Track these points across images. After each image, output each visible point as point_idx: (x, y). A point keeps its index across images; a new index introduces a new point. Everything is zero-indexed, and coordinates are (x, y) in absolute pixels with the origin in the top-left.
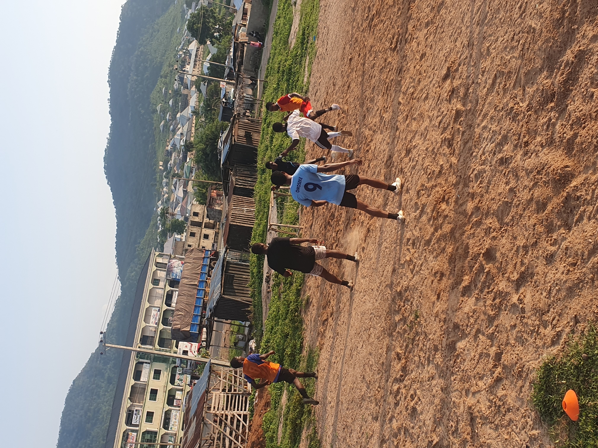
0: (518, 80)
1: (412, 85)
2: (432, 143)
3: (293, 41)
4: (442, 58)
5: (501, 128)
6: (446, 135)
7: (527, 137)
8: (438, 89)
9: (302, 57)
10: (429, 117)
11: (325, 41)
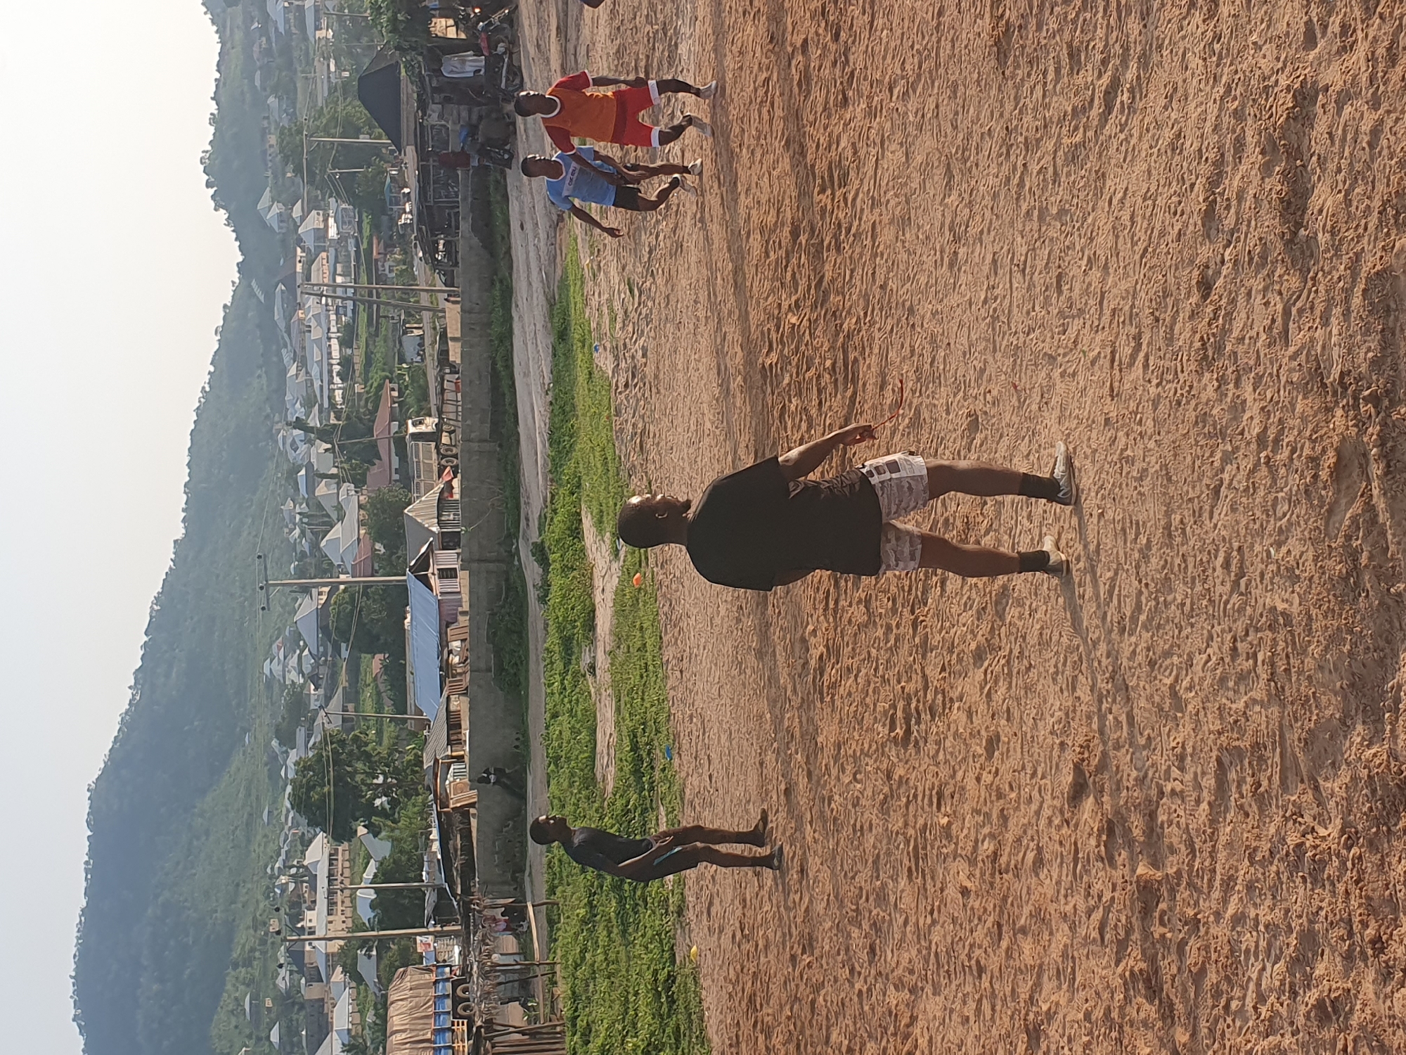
0: (1288, 764)
1: (986, 830)
2: (1097, 993)
3: (609, 772)
4: (1049, 741)
5: (1287, 911)
6: (1131, 962)
7: (1373, 924)
8: (1065, 830)
9: (644, 811)
10: (1065, 917)
11: (702, 755)
